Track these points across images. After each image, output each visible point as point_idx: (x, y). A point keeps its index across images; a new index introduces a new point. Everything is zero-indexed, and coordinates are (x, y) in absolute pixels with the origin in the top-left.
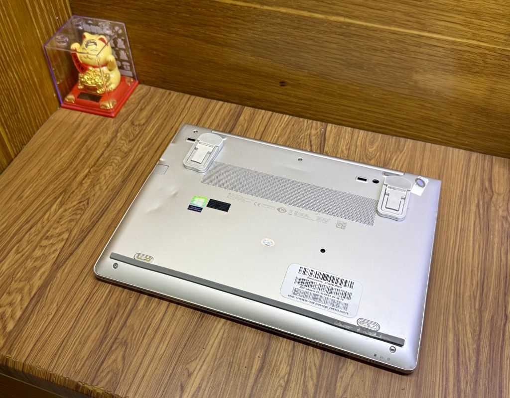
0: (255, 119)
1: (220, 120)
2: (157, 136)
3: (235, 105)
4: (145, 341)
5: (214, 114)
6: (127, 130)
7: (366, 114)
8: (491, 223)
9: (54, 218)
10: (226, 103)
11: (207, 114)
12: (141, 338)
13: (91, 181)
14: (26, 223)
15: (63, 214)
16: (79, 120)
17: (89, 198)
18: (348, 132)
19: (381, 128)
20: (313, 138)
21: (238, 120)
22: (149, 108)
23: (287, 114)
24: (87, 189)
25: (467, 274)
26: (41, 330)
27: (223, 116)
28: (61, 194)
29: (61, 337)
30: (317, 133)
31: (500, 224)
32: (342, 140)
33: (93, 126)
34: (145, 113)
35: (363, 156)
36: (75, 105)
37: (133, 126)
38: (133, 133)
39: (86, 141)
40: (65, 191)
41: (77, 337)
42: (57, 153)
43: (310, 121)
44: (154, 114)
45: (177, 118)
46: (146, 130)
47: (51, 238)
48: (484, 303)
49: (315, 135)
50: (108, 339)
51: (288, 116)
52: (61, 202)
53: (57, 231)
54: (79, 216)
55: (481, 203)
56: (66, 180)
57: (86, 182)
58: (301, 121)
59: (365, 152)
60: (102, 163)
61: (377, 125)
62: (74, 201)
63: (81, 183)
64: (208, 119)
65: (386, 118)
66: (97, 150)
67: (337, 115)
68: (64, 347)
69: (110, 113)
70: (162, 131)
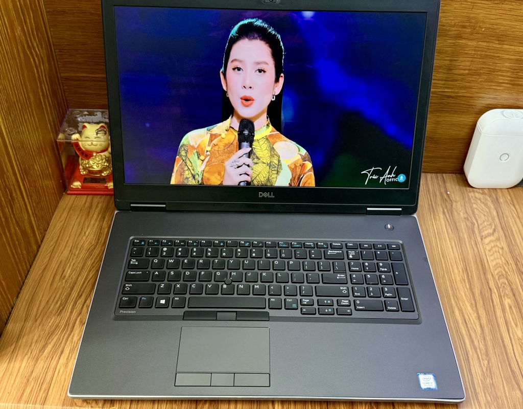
8: (458, 224)
14: (79, 298)
25: (452, 264)
31: (464, 224)
36: (82, 189)
42: (80, 233)
48: (472, 283)
55: (446, 210)
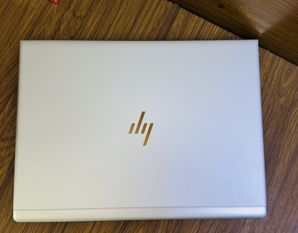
0: (187, 27)
1: (155, 22)
3: (172, 4)
5: (150, 13)
6: (69, 23)
11: (144, 12)
18: (269, 59)
21: (172, 26)
23: (218, 25)
27: (158, 18)
33: (39, 12)
35: (276, 91)
37: (75, 18)
40: (15, 91)
44: (95, 3)
45: (116, 12)
46: (86, 26)
51: (218, 28)
52: (12, 103)
59: (279, 86)
64: (144, 19)
70: (101, 28)
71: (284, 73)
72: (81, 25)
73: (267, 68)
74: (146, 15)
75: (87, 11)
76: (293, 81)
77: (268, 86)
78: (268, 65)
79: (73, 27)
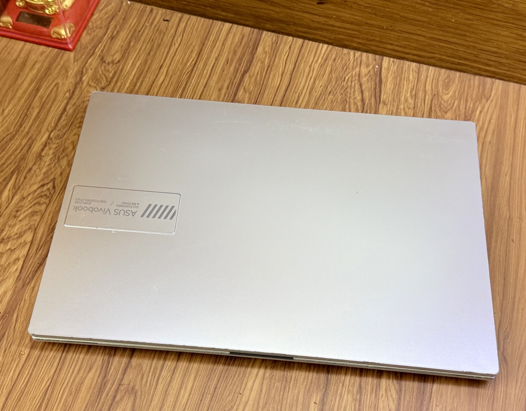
0: (280, 51)
1: (229, 53)
2: (141, 80)
3: (249, 29)
4: (160, 387)
5: (219, 44)
6: (96, 70)
7: (439, 46)
9: (8, 211)
10: (235, 26)
11: (210, 43)
12: (154, 383)
13: (54, 153)
15: (20, 204)
16: (22, 55)
17: (54, 179)
18: (413, 70)
19: (459, 64)
20: (364, 80)
21: (255, 53)
22: (123, 35)
23: (325, 42)
24: (49, 164)
26: (12, 377)
27: (233, 47)
28: (12, 173)
29: (43, 386)
30: (369, 72)
32: (405, 82)
33: (46, 64)
34: (118, 43)
35: (435, 106)
36: (13, 31)
37: (104, 64)
38: (105, 75)
39: (38, 90)
40: (18, 169)
41: (65, 385)
43: (358, 54)
44: (132, 44)
45: (167, 50)
46: (124, 71)
47: (8, 242)
49: (366, 75)
50: (109, 386)
51: (326, 46)
52: (14, 187)
53: (16, 229)
54: (43, 207)
56: (18, 151)
57: (47, 155)
58: (345, 54)
59: (438, 100)
60: (66, 124)
61: (454, 60)
62: (33, 184)
63: (39, 156)
64: (211, 52)
65: (468, 51)
66: (55, 103)
67: (397, 46)
68: (49, 400)
69: (67, 44)
70: (147, 71)
71: (440, 83)
72: (115, 72)
73: (412, 81)
74: (213, 47)
75: (122, 54)
76: (458, 90)
77: (421, 102)
78: (413, 78)
79: (103, 76)
